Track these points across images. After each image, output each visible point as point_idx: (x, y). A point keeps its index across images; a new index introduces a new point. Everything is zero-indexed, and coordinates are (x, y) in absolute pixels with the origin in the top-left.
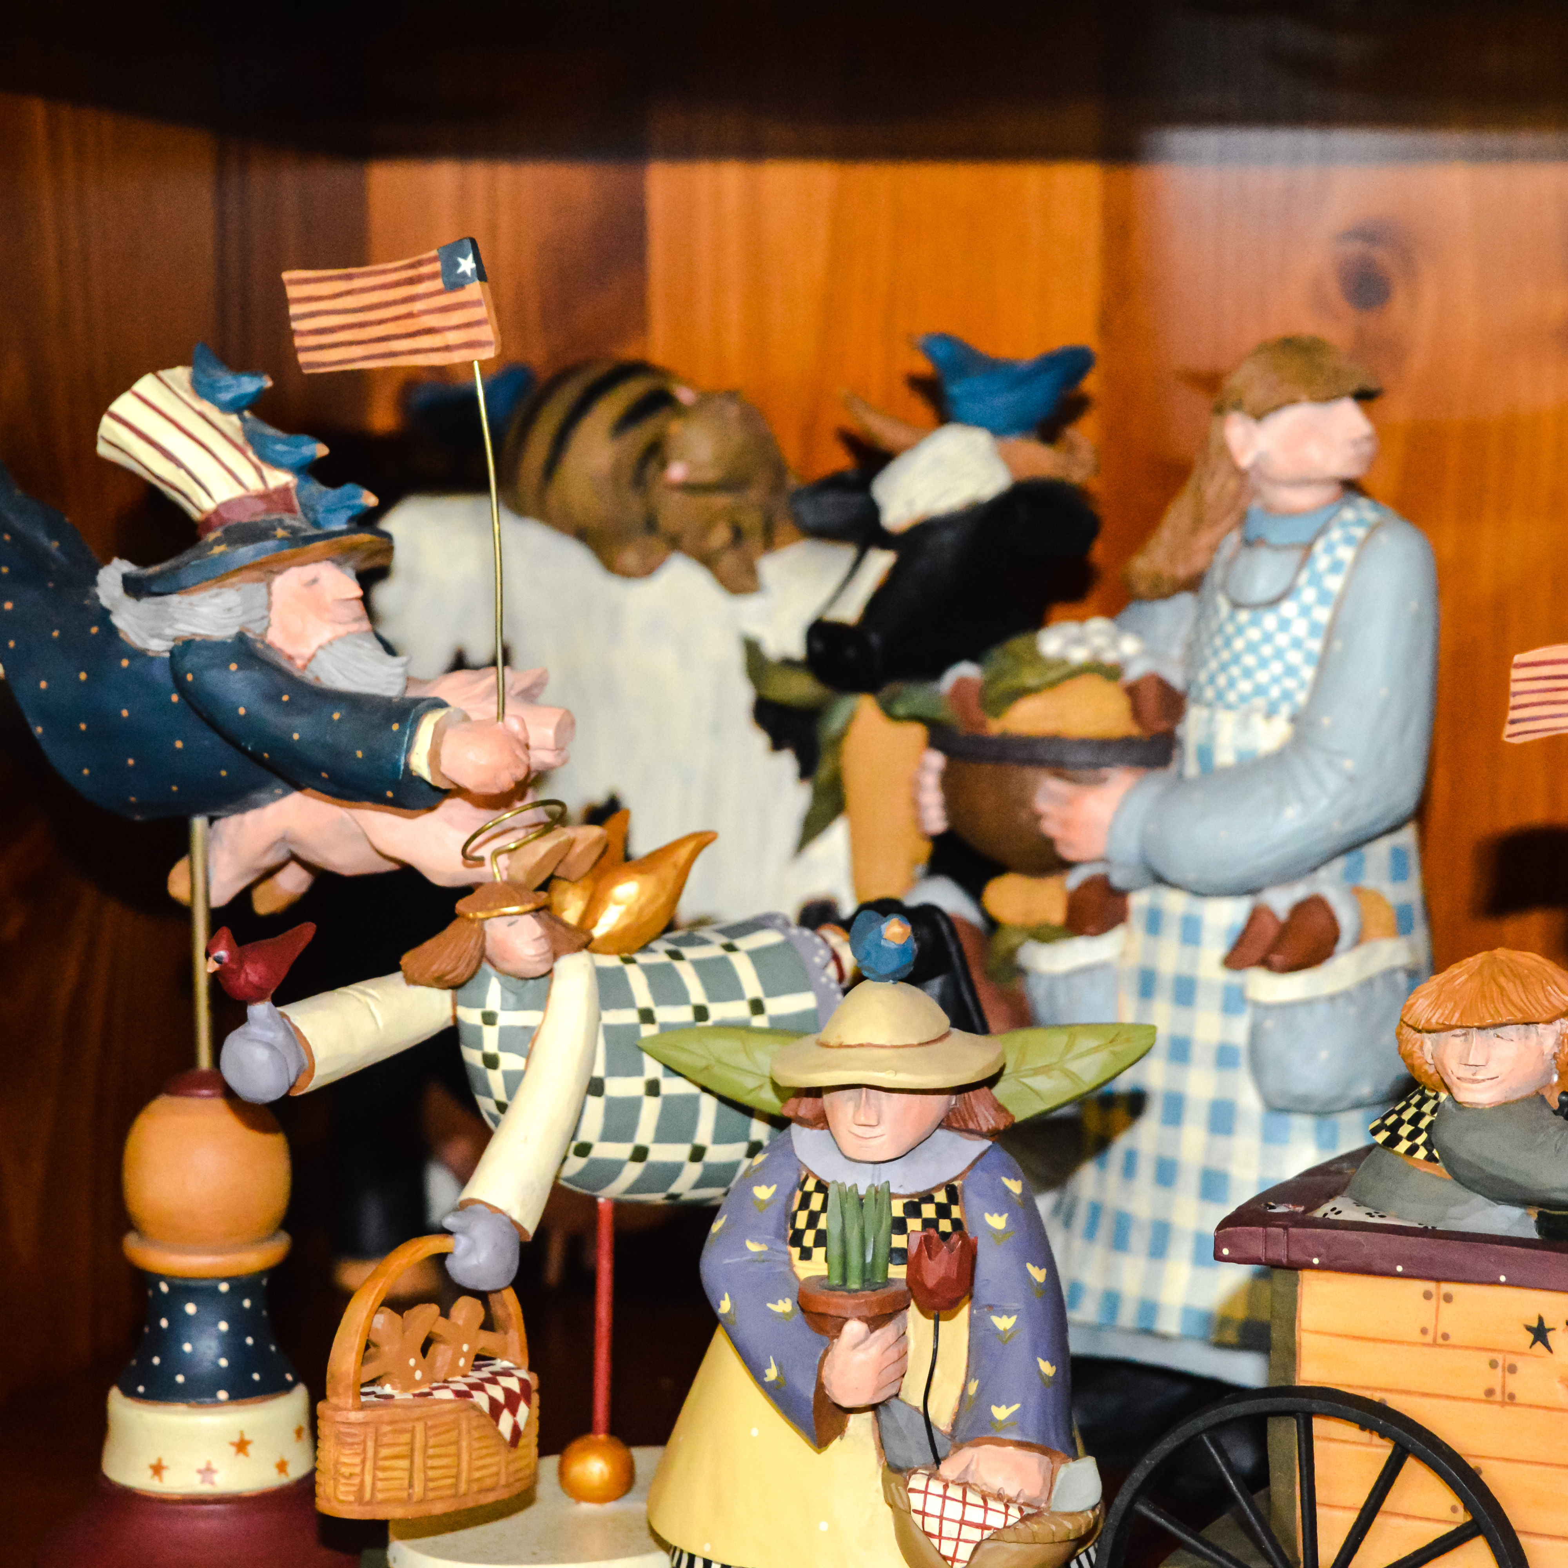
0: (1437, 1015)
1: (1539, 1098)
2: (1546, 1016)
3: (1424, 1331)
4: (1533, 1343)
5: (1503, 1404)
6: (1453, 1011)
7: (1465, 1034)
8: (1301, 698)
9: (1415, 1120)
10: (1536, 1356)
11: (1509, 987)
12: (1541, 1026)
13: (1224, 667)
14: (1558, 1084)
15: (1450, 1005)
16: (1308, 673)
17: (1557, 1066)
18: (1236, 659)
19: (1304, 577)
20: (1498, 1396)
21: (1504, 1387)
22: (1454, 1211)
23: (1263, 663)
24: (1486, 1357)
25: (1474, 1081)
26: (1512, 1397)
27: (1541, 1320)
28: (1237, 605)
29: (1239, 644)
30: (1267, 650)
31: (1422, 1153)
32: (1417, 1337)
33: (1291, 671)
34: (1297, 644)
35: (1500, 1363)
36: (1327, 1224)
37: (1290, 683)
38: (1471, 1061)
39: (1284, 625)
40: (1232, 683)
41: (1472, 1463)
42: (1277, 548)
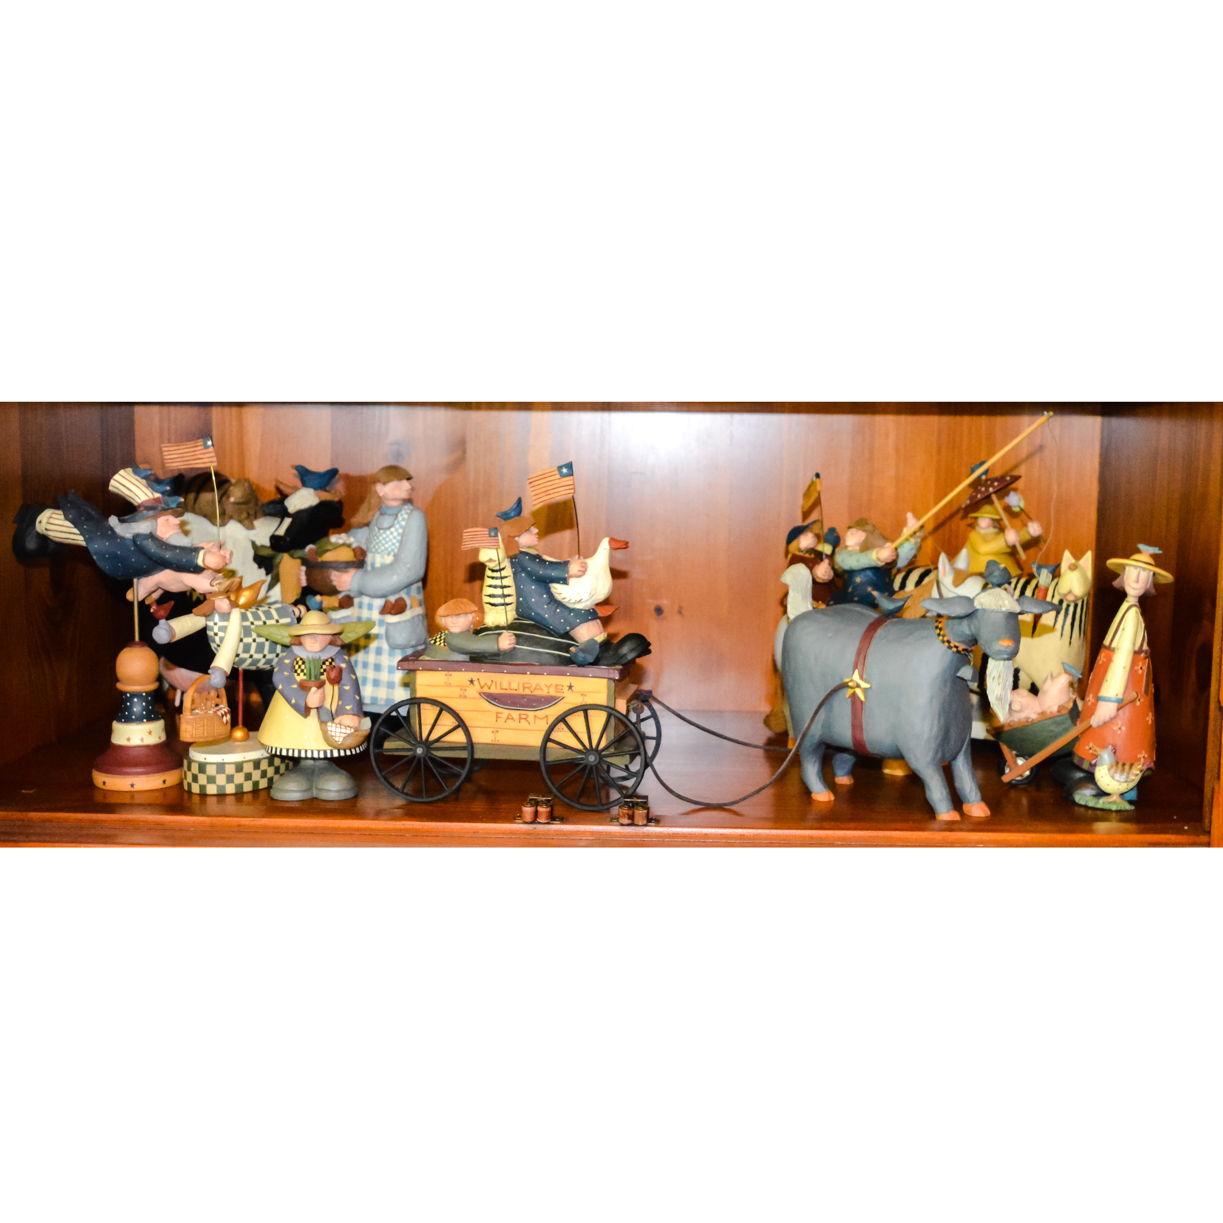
0: (445, 613)
1: (468, 631)
2: (470, 612)
3: (446, 683)
4: (470, 684)
5: (464, 698)
6: (449, 612)
7: (452, 617)
8: (396, 550)
9: (441, 637)
10: (471, 687)
11: (461, 606)
13: (377, 544)
15: (449, 610)
16: (398, 545)
18: (380, 542)
19: (396, 522)
20: (463, 697)
21: (464, 694)
22: (451, 656)
23: (387, 542)
24: (459, 688)
26: (466, 696)
27: (472, 679)
28: (379, 529)
29: (381, 538)
30: (387, 539)
33: (394, 544)
34: (395, 538)
35: (463, 689)
36: (422, 660)
37: (393, 547)
39: (392, 533)
40: (379, 547)
41: (457, 712)
42: (389, 515)
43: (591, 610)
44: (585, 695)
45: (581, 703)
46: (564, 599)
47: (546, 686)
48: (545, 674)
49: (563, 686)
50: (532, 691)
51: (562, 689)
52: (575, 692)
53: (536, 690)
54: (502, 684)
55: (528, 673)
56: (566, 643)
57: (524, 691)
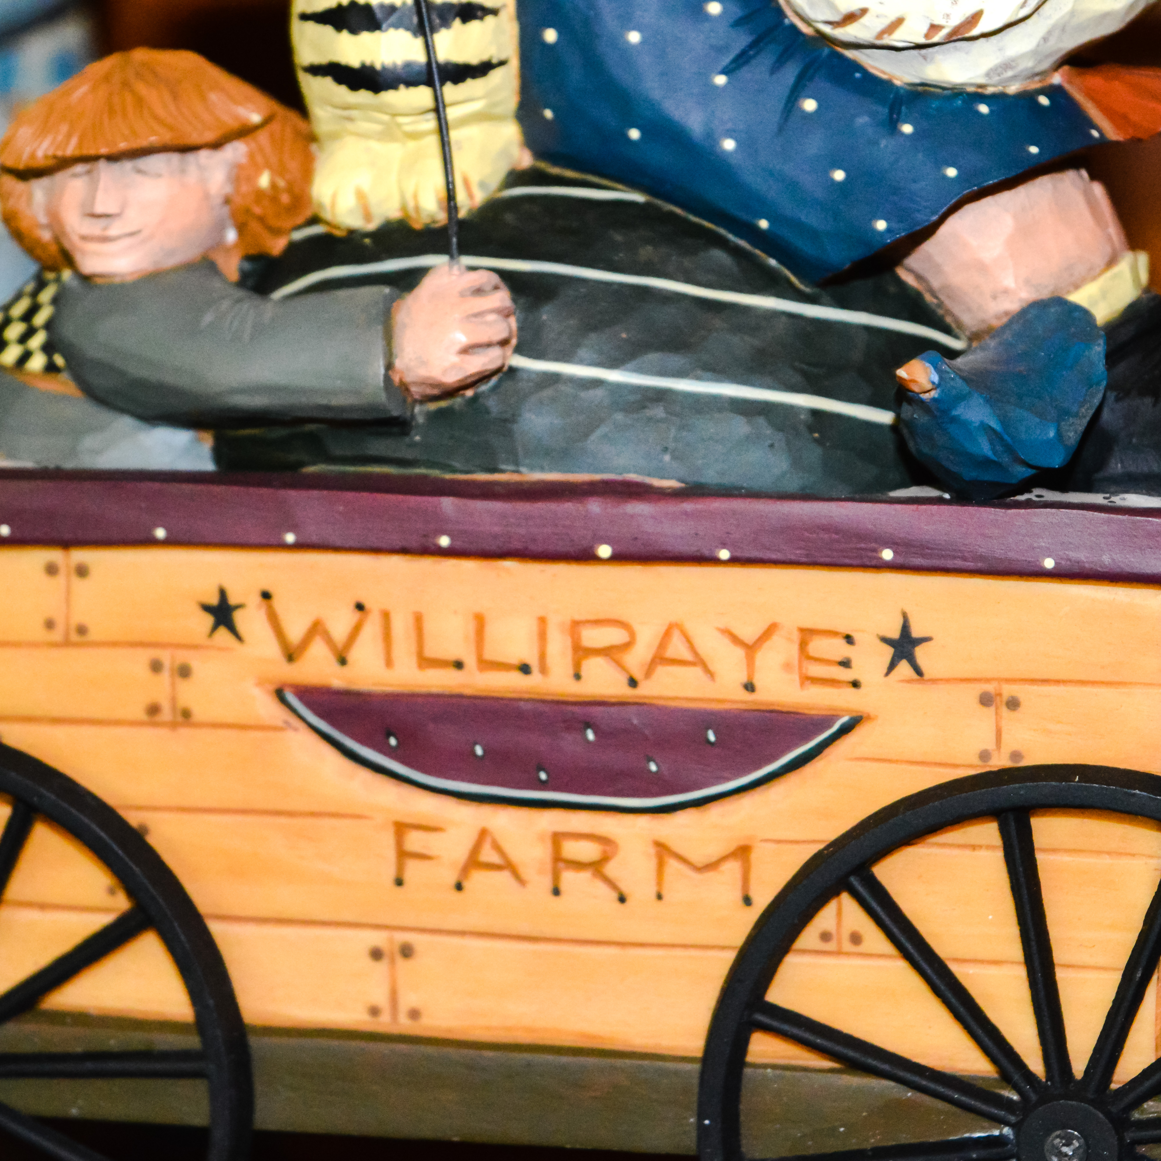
0: (45, 144)
1: (206, 267)
2: (210, 136)
3: (50, 624)
4: (215, 628)
5: (173, 725)
6: (69, 136)
7: (89, 172)
9: (28, 316)
10: (220, 649)
11: (150, 95)
12: (204, 155)
14: (236, 245)
15: (64, 128)
17: (234, 215)
20: (166, 715)
21: (174, 700)
22: (89, 442)
24: (145, 656)
25: (105, 239)
26: (186, 714)
27: (223, 593)
31: (37, 362)
32: (40, 634)
35: (167, 663)
38: (99, 209)
41: (133, 819)
43: (1044, 101)
44: (1013, 704)
45: (985, 756)
46: (850, 18)
47: (736, 640)
48: (724, 554)
49: (849, 639)
50: (638, 675)
51: (846, 664)
52: (934, 681)
53: (662, 672)
54: (429, 627)
55: (604, 551)
56: (868, 329)
57: (578, 676)
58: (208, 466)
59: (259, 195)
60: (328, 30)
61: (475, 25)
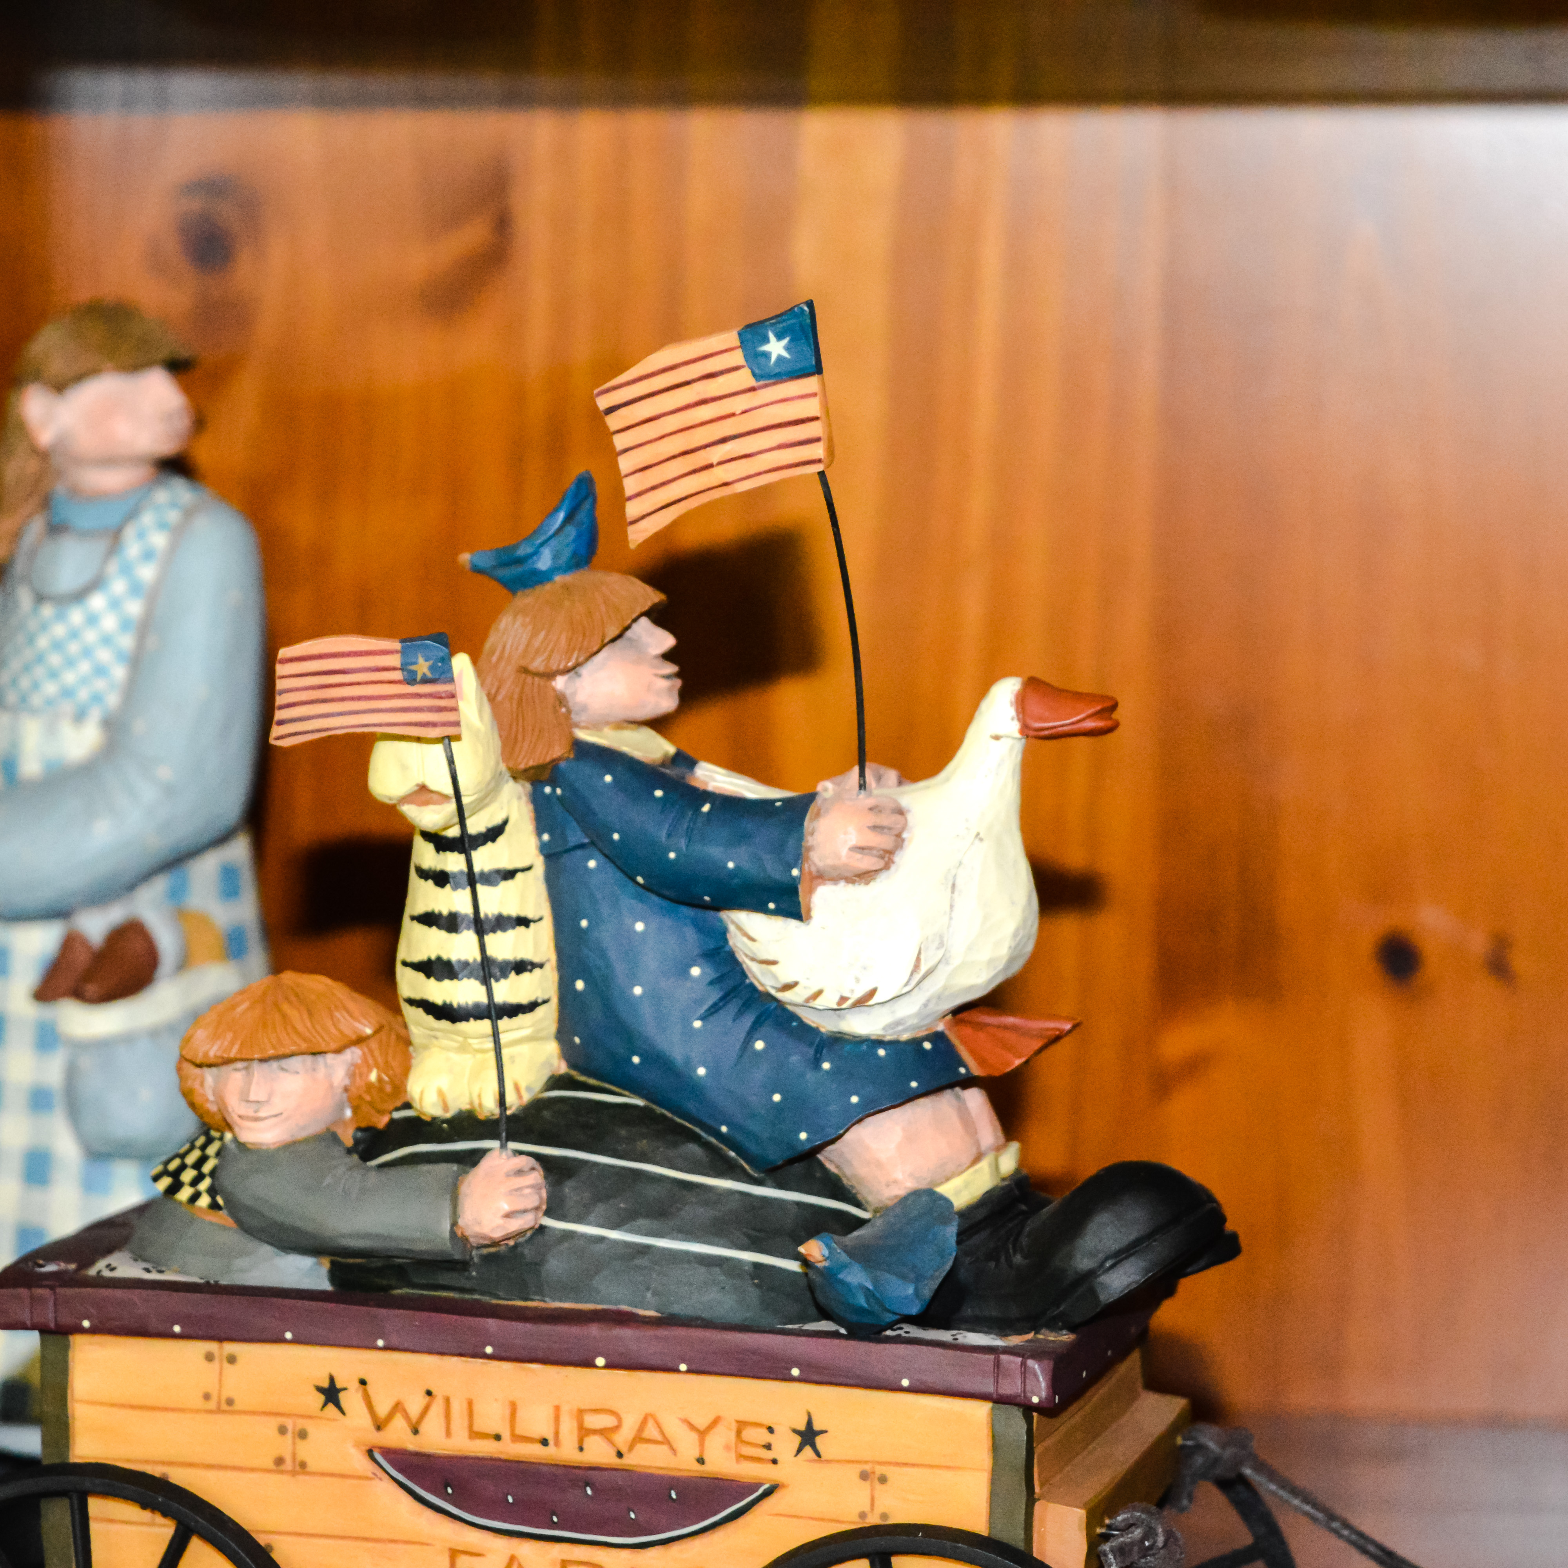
0: (215, 1048)
1: (330, 1137)
2: (333, 1046)
3: (207, 1397)
4: (325, 1405)
5: (294, 1473)
6: (232, 1043)
7: (246, 1068)
8: (113, 700)
9: (198, 1165)
10: (329, 1419)
11: (293, 1014)
12: (330, 1057)
13: (27, 668)
14: (352, 1119)
15: (229, 1036)
16: (119, 673)
17: (350, 1100)
18: (40, 659)
19: (112, 568)
20: (288, 1465)
21: (294, 1455)
22: (239, 1263)
23: (70, 663)
24: (275, 1422)
25: (257, 1119)
26: (303, 1465)
27: (332, 1379)
28: (40, 598)
29: (43, 642)
30: (73, 648)
31: (204, 1201)
32: (199, 1403)
33: (100, 671)
34: (106, 640)
35: (290, 1428)
36: (101, 1282)
37: (100, 684)
38: (252, 1097)
39: (92, 620)
40: (36, 686)
41: (262, 1540)
42: (86, 534)
43: (927, 1045)
44: (883, 1480)
45: (863, 1515)
46: (788, 987)
47: (692, 1427)
48: (683, 1367)
49: (771, 1430)
50: (624, 1450)
51: (768, 1447)
52: (828, 1461)
53: (640, 1447)
54: (477, 1408)
55: (600, 1361)
56: (799, 1204)
57: (581, 1449)
58: (326, 1285)
59: (369, 1086)
60: (421, 976)
61: (526, 976)
